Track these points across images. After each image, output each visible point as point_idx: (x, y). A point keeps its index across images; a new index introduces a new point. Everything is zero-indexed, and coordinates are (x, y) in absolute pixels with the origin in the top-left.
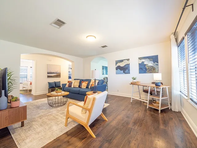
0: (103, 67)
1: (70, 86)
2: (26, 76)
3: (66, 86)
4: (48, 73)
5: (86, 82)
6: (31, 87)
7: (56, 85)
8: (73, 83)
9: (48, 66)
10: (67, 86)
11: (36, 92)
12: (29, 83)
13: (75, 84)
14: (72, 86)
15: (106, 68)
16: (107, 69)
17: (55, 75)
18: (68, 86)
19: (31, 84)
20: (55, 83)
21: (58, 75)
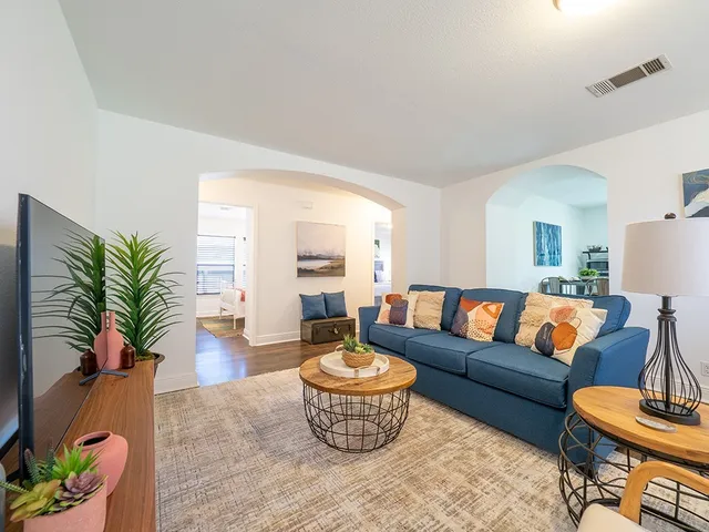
0: (538, 225)
1: (397, 319)
2: (231, 269)
3: (379, 321)
4: (300, 258)
5: (493, 308)
6: (244, 311)
7: (330, 307)
8: (411, 306)
9: (299, 226)
10: (382, 319)
11: (258, 333)
12: (239, 294)
13: (419, 312)
14: (409, 323)
15: (554, 231)
16: (555, 236)
17: (326, 268)
18: (387, 321)
19: (243, 299)
20: (326, 298)
21: (335, 264)
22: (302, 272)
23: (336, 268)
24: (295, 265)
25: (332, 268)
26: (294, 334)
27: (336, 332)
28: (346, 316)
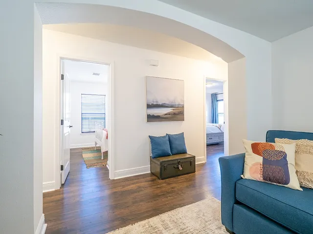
3: (247, 175)
4: (149, 106)
7: (173, 146)
8: (291, 159)
10: (252, 173)
13: (303, 168)
14: (294, 183)
17: (169, 114)
18: (259, 177)
19: (107, 138)
20: (170, 139)
21: (176, 111)
22: (151, 118)
23: (177, 115)
24: (145, 112)
25: (175, 114)
26: (145, 168)
27: (181, 168)
28: (185, 152)
